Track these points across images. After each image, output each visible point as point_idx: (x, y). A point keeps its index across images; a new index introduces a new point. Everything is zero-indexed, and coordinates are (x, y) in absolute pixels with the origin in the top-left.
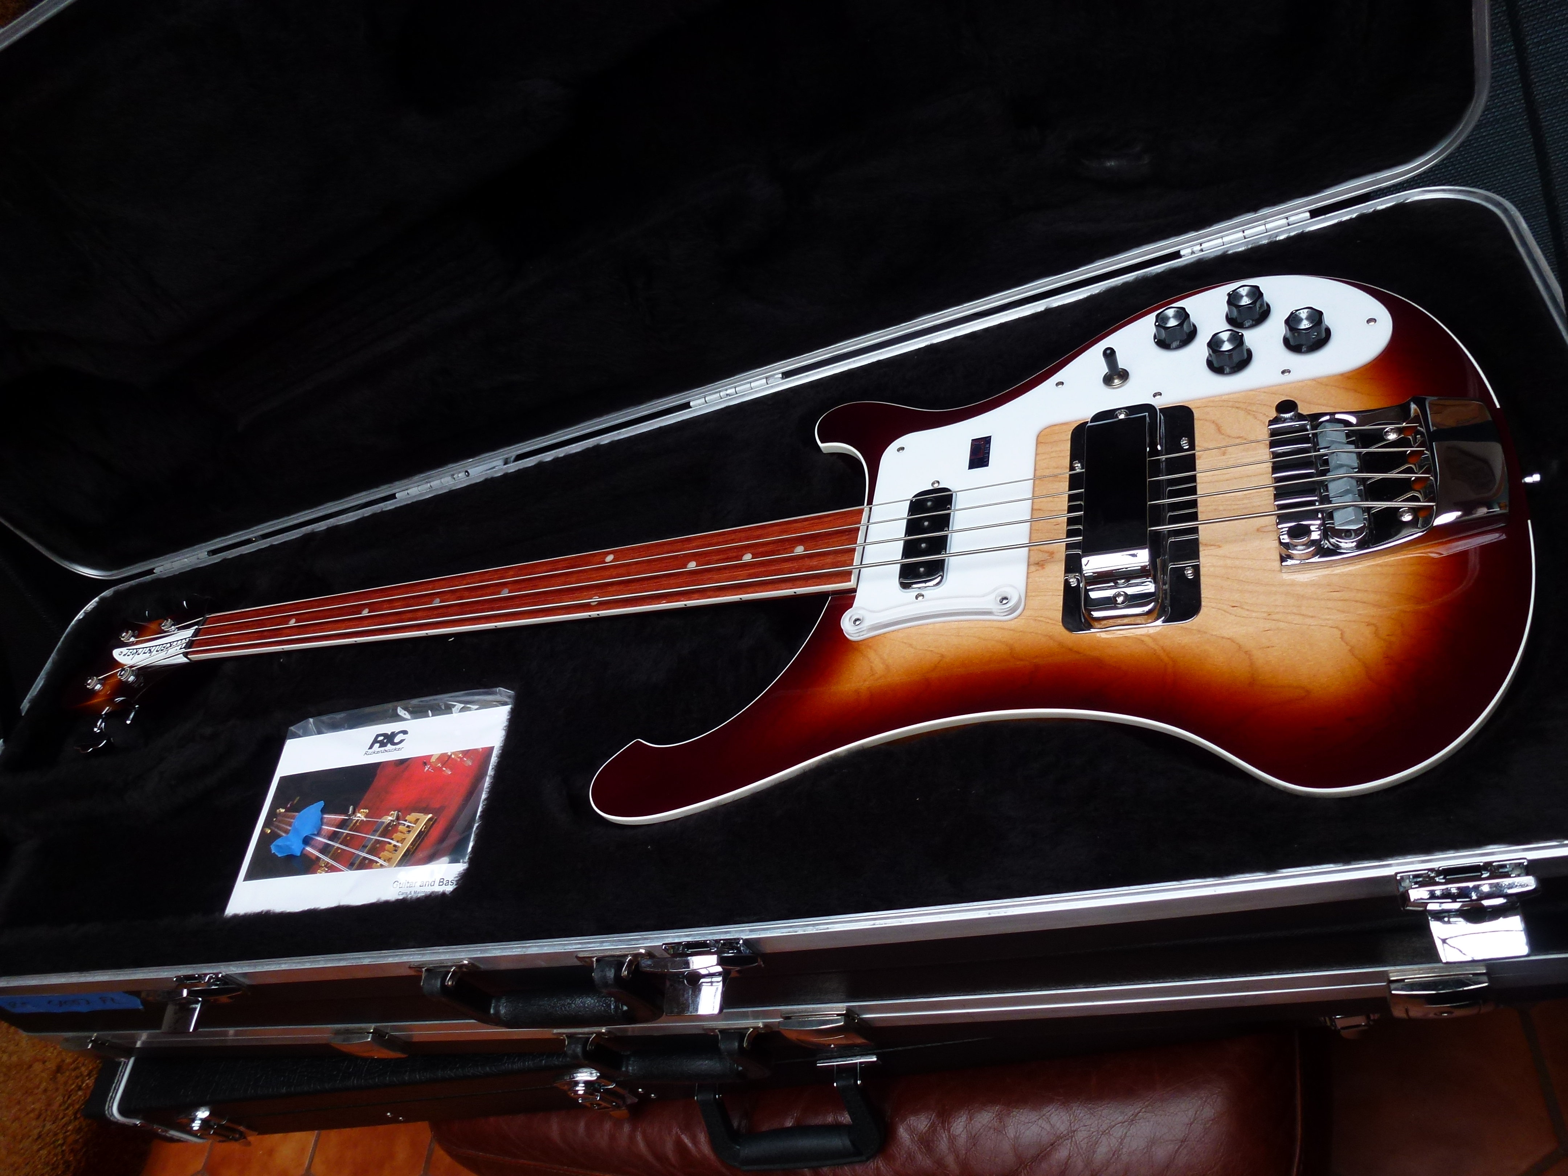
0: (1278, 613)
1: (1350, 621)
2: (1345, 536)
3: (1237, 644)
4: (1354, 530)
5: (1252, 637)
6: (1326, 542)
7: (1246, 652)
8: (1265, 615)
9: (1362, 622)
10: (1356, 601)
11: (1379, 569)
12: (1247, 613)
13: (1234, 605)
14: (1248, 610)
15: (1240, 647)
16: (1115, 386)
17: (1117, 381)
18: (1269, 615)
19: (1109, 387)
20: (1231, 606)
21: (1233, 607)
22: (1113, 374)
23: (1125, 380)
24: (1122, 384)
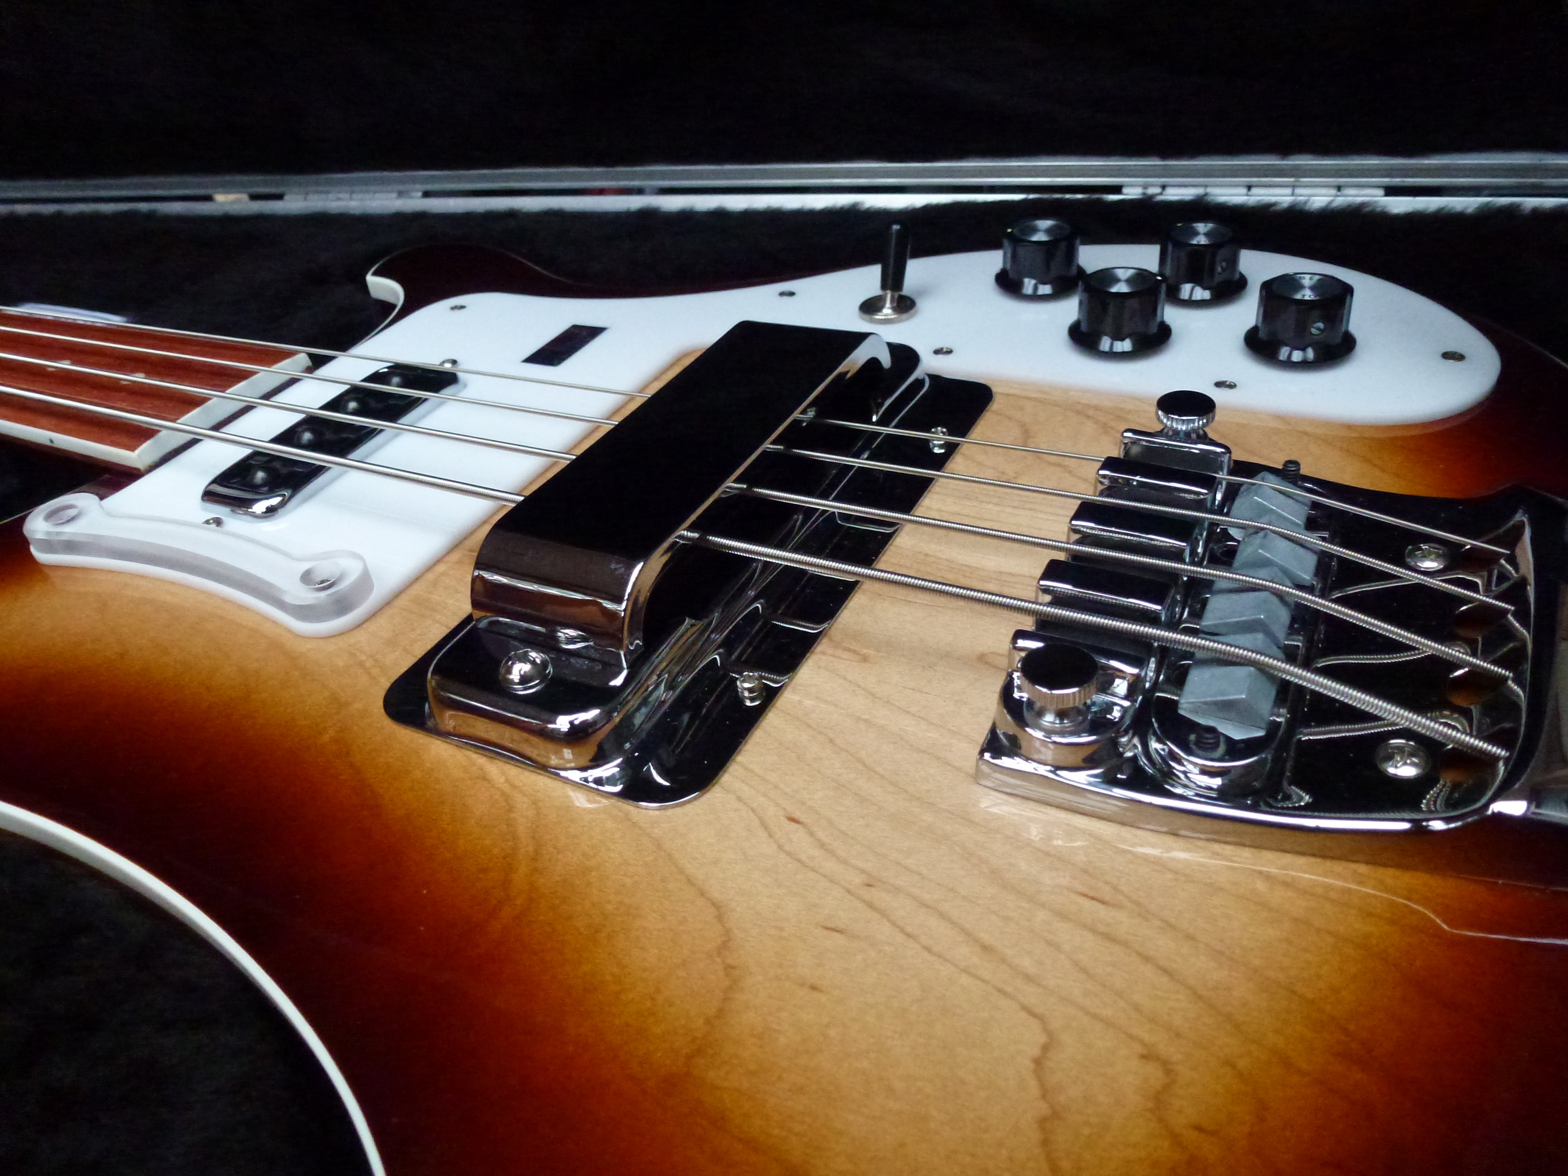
0: (897, 890)
1: (1095, 1017)
2: (1198, 743)
3: (728, 932)
4: (1229, 739)
5: (782, 929)
6: (1136, 741)
7: (729, 968)
8: (858, 879)
9: (1131, 1037)
10: (1147, 959)
11: (1261, 886)
12: (817, 853)
13: (797, 815)
14: (822, 845)
15: (725, 945)
16: (879, 317)
17: (887, 311)
18: (869, 885)
19: (867, 317)
20: (788, 815)
21: (792, 820)
22: (885, 296)
23: (904, 316)
24: (892, 317)
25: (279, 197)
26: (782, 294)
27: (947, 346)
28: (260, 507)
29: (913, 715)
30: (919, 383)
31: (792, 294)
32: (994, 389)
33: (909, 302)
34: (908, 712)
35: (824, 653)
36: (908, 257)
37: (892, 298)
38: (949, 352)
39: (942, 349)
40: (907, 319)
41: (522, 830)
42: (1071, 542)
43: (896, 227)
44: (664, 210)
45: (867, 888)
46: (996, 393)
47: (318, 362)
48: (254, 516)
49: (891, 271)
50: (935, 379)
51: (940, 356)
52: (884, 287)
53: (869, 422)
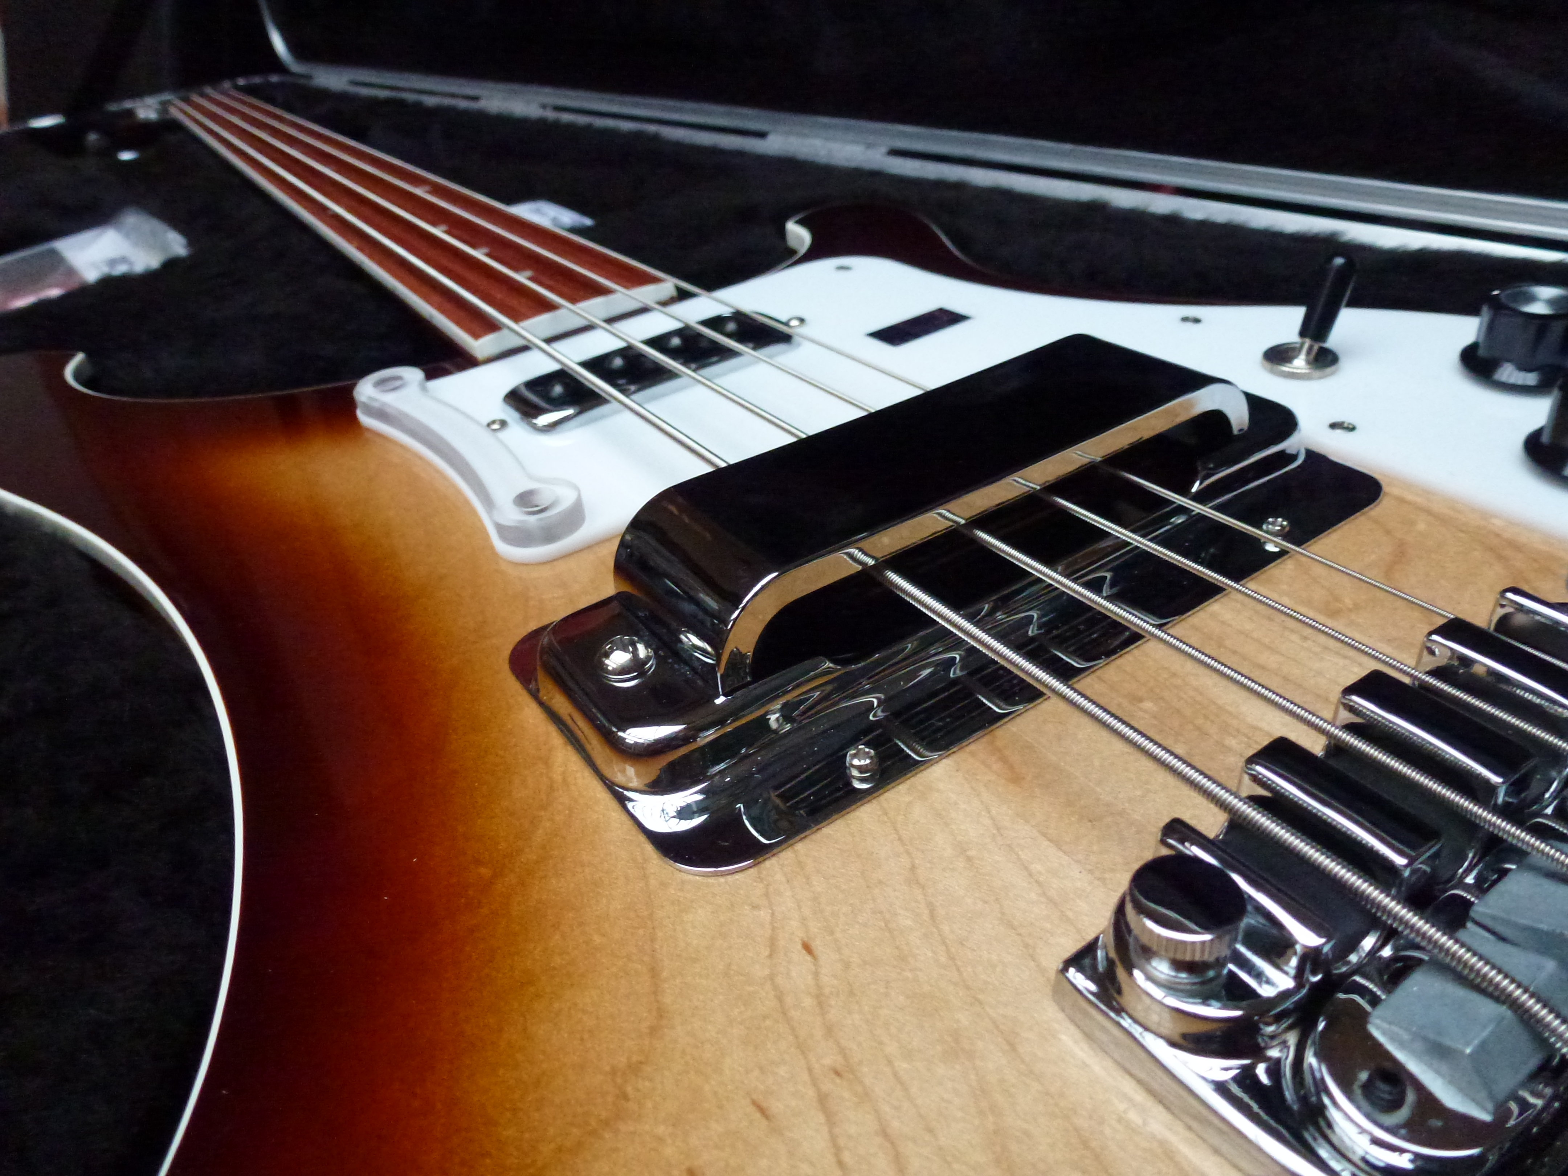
0: (866, 1097)
2: (1366, 1089)
4: (1427, 1103)
5: (707, 1080)
8: (830, 1059)
12: (807, 1001)
14: (819, 995)
16: (1285, 369)
17: (1300, 363)
18: (838, 1073)
19: (1268, 365)
20: (806, 939)
21: (807, 948)
22: (1302, 345)
23: (1317, 373)
24: (1303, 371)
25: (762, 135)
26: (1185, 319)
27: (1351, 422)
28: (544, 420)
29: (1030, 875)
30: (1285, 458)
31: (1197, 321)
32: (1386, 488)
33: (1330, 358)
34: (1026, 868)
35: (973, 754)
36: (1344, 303)
37: (1310, 349)
38: (1352, 429)
39: (1343, 423)
40: (1320, 378)
41: (539, 836)
42: (1338, 723)
43: (1339, 261)
44: (1113, 205)
45: (833, 1076)
46: (1386, 494)
47: (683, 295)
48: (535, 428)
49: (1316, 317)
50: (1314, 458)
51: (1338, 432)
52: (1303, 333)
53: (1183, 490)
